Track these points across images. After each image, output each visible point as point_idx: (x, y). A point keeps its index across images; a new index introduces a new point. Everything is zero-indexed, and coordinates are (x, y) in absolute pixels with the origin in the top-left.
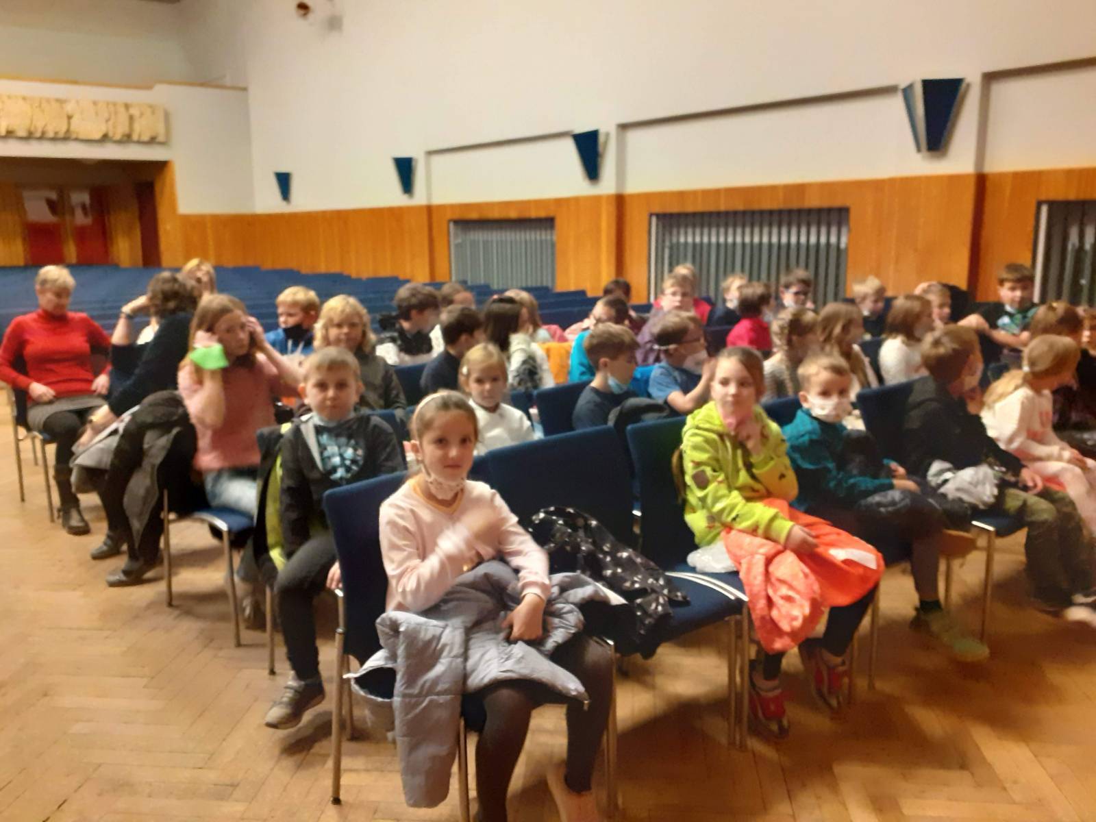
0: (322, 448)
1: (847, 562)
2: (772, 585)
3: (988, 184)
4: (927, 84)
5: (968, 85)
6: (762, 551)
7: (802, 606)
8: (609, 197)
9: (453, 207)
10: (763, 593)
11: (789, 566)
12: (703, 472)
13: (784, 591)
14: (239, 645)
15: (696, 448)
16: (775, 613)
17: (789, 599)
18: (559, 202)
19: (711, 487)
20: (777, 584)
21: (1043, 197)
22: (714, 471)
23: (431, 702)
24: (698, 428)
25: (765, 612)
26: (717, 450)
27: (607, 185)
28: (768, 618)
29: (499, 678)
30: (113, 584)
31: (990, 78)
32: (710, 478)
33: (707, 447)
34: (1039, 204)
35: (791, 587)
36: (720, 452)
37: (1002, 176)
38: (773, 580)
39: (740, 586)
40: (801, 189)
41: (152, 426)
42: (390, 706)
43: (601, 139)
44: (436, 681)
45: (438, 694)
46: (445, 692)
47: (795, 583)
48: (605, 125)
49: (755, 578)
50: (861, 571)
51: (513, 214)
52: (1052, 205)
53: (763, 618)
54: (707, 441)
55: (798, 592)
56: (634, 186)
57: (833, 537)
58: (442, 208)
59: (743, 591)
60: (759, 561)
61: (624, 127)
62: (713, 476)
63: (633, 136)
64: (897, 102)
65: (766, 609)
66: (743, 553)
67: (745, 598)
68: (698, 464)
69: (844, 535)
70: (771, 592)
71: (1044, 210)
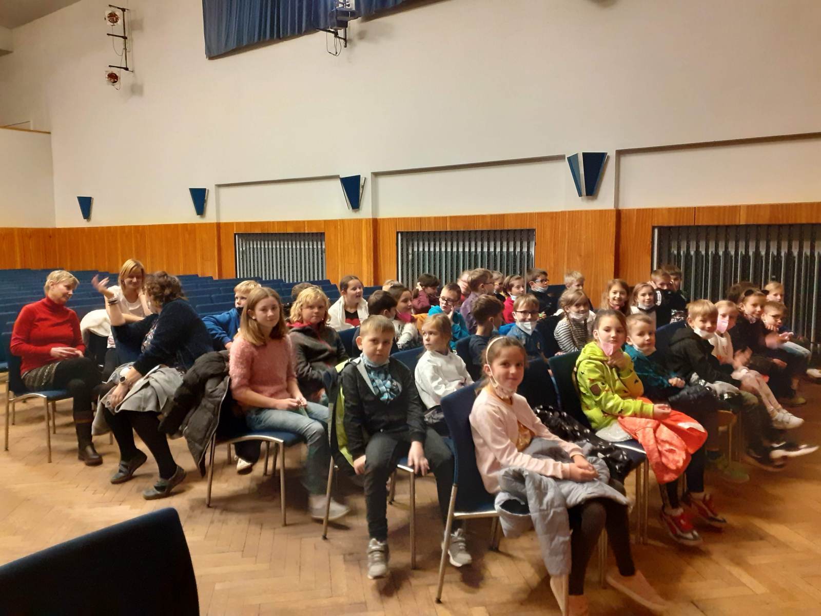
0: (373, 381)
1: (691, 429)
2: (660, 444)
3: (623, 216)
4: (585, 155)
5: (608, 157)
6: (649, 425)
7: (680, 455)
8: (367, 220)
9: (238, 224)
10: (656, 449)
11: (665, 433)
12: (597, 385)
13: (667, 447)
14: (285, 525)
15: (590, 371)
16: (664, 460)
17: (671, 451)
18: (326, 222)
19: (603, 394)
20: (662, 443)
21: (656, 225)
22: (603, 384)
23: (554, 513)
24: (590, 358)
25: (659, 460)
26: (603, 372)
27: (366, 212)
28: (661, 463)
29: (588, 497)
30: (148, 498)
31: (620, 153)
32: (601, 388)
33: (597, 370)
34: (654, 228)
35: (671, 444)
36: (605, 373)
37: (630, 211)
38: (659, 441)
39: (640, 446)
40: (502, 217)
41: (212, 376)
42: (530, 517)
43: (362, 182)
44: (552, 501)
45: (556, 507)
46: (559, 506)
47: (674, 442)
48: (364, 172)
49: (649, 441)
50: (698, 434)
51: (290, 230)
52: (661, 229)
53: (657, 463)
54: (597, 366)
55: (676, 447)
56: (384, 213)
57: (678, 417)
58: (229, 225)
59: (643, 449)
60: (650, 431)
61: (376, 175)
62: (602, 387)
63: (382, 180)
64: (566, 164)
65: (659, 458)
66: (637, 427)
67: (645, 452)
68: (592, 381)
69: (683, 415)
70: (660, 448)
71: (656, 231)
